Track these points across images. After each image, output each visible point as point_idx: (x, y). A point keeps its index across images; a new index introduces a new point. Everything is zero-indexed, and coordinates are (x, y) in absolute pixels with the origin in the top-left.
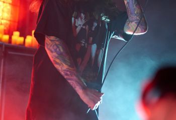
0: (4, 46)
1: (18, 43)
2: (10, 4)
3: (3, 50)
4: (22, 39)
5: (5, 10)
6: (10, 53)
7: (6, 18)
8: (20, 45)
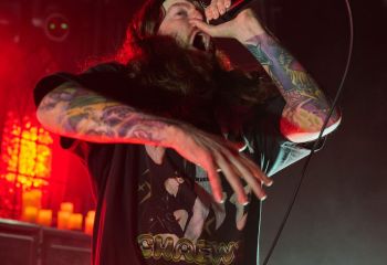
0: (41, 233)
1: (71, 226)
2: (49, 146)
3: (41, 241)
4: (78, 218)
5: (42, 158)
6: (54, 246)
7: (42, 175)
8: (75, 229)
